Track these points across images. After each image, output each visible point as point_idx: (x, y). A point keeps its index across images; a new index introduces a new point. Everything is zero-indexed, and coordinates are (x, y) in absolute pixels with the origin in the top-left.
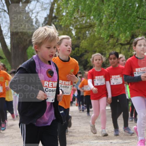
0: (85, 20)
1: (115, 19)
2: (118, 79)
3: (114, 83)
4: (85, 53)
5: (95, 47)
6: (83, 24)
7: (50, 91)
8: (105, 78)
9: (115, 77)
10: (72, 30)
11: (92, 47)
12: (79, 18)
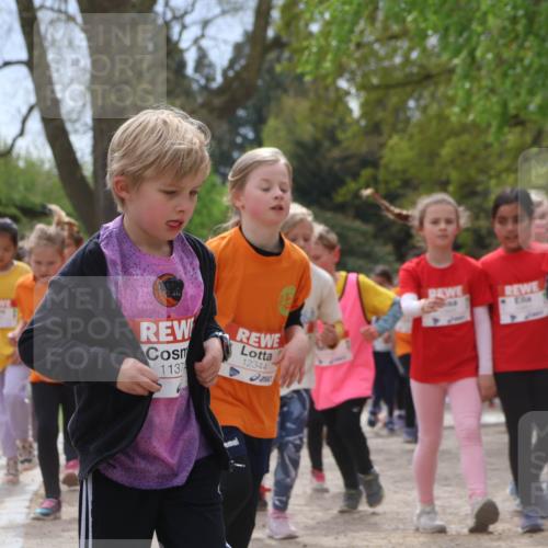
0: (400, 52)
1: (527, 44)
2: (532, 296)
3: (513, 317)
4: (401, 191)
5: (445, 165)
6: (394, 68)
8: (468, 296)
9: (520, 291)
10: (347, 93)
11: (431, 164)
12: (377, 46)
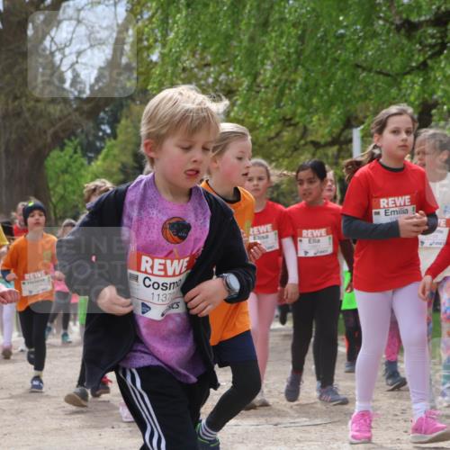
1: (298, 71)
2: (321, 239)
3: (307, 253)
7: (156, 286)
8: (275, 231)
9: (312, 234)
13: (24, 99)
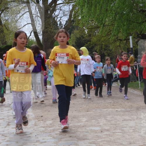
4: (95, 46)
13: (48, 29)
